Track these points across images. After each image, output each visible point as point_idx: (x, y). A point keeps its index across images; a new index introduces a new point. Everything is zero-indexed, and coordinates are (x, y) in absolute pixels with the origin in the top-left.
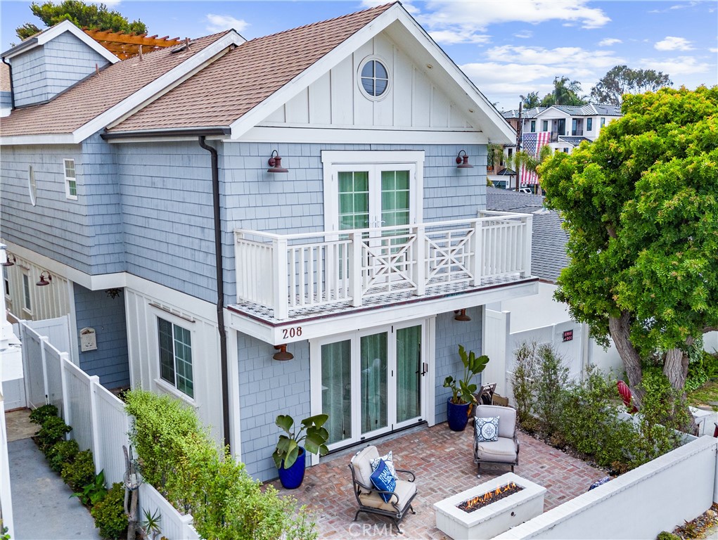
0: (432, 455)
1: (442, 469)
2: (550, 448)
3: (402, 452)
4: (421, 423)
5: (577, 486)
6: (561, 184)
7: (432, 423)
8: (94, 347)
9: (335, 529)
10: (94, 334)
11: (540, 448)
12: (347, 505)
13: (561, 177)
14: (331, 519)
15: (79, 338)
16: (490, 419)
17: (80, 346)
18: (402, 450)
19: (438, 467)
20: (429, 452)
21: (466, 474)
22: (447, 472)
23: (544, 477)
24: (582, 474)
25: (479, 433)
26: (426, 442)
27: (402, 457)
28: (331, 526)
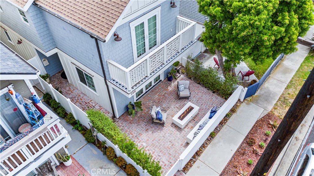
0: (165, 93)
1: (169, 99)
2: (196, 84)
3: (157, 93)
4: (160, 81)
5: (205, 99)
6: (205, 8)
7: (163, 80)
8: (48, 64)
9: (148, 128)
10: (47, 60)
11: (194, 84)
12: (148, 118)
13: (206, 5)
14: (146, 124)
15: (42, 62)
16: (183, 85)
17: (43, 65)
18: (157, 92)
19: (168, 98)
20: (164, 92)
21: (176, 100)
22: (171, 100)
23: (196, 97)
24: (206, 94)
25: (179, 90)
26: (163, 88)
27: (158, 95)
28: (146, 127)
